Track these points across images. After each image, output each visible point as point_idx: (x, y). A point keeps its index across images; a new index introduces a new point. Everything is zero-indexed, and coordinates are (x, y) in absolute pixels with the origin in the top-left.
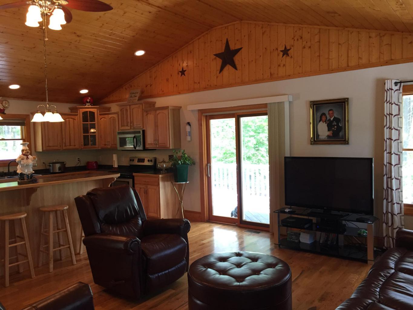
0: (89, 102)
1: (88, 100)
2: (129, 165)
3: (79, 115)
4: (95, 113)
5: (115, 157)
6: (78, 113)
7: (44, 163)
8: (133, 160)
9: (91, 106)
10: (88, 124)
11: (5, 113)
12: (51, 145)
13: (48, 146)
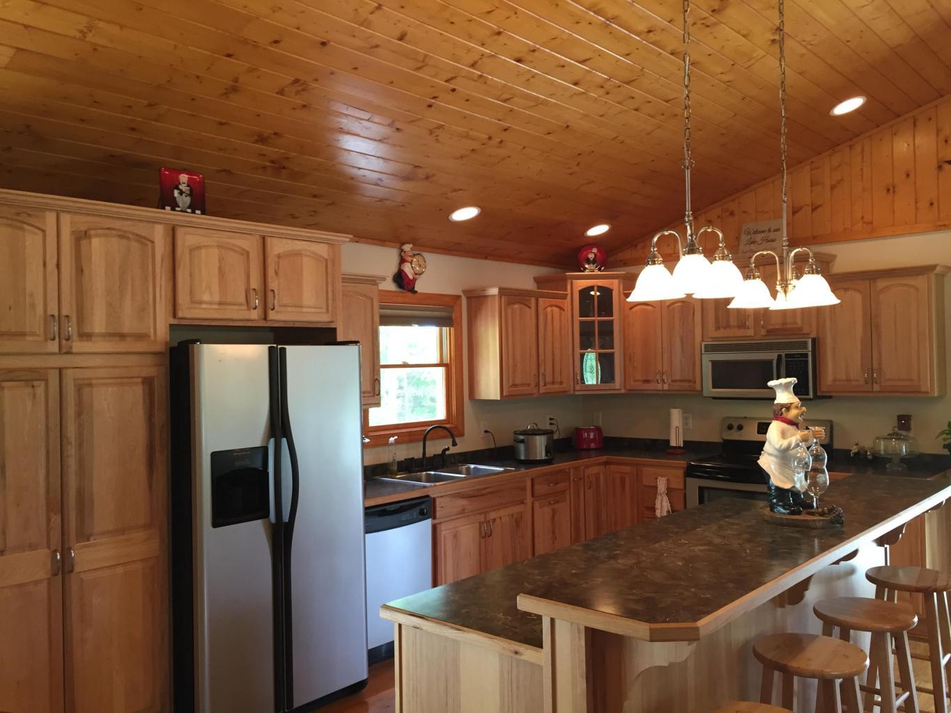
0: (594, 262)
1: (591, 256)
2: (721, 441)
3: (569, 297)
4: (614, 292)
5: (676, 416)
6: (566, 290)
7: (486, 432)
8: (740, 428)
9: (600, 270)
10: (593, 322)
11: (416, 289)
12: (518, 381)
13: (514, 385)
